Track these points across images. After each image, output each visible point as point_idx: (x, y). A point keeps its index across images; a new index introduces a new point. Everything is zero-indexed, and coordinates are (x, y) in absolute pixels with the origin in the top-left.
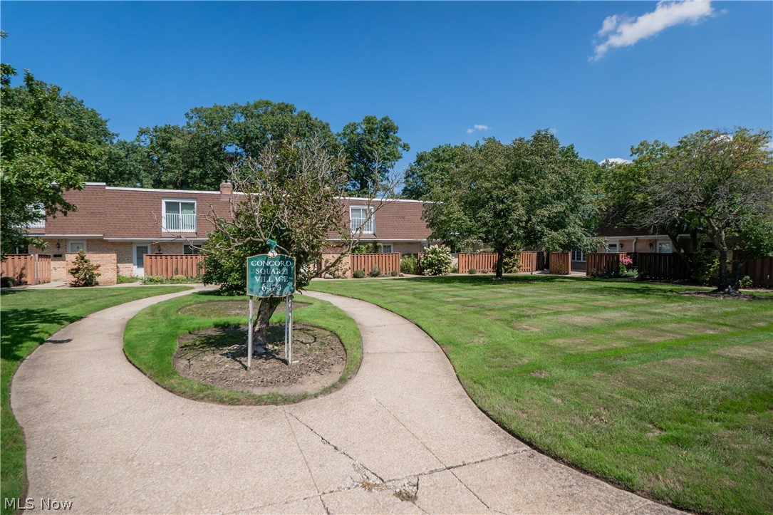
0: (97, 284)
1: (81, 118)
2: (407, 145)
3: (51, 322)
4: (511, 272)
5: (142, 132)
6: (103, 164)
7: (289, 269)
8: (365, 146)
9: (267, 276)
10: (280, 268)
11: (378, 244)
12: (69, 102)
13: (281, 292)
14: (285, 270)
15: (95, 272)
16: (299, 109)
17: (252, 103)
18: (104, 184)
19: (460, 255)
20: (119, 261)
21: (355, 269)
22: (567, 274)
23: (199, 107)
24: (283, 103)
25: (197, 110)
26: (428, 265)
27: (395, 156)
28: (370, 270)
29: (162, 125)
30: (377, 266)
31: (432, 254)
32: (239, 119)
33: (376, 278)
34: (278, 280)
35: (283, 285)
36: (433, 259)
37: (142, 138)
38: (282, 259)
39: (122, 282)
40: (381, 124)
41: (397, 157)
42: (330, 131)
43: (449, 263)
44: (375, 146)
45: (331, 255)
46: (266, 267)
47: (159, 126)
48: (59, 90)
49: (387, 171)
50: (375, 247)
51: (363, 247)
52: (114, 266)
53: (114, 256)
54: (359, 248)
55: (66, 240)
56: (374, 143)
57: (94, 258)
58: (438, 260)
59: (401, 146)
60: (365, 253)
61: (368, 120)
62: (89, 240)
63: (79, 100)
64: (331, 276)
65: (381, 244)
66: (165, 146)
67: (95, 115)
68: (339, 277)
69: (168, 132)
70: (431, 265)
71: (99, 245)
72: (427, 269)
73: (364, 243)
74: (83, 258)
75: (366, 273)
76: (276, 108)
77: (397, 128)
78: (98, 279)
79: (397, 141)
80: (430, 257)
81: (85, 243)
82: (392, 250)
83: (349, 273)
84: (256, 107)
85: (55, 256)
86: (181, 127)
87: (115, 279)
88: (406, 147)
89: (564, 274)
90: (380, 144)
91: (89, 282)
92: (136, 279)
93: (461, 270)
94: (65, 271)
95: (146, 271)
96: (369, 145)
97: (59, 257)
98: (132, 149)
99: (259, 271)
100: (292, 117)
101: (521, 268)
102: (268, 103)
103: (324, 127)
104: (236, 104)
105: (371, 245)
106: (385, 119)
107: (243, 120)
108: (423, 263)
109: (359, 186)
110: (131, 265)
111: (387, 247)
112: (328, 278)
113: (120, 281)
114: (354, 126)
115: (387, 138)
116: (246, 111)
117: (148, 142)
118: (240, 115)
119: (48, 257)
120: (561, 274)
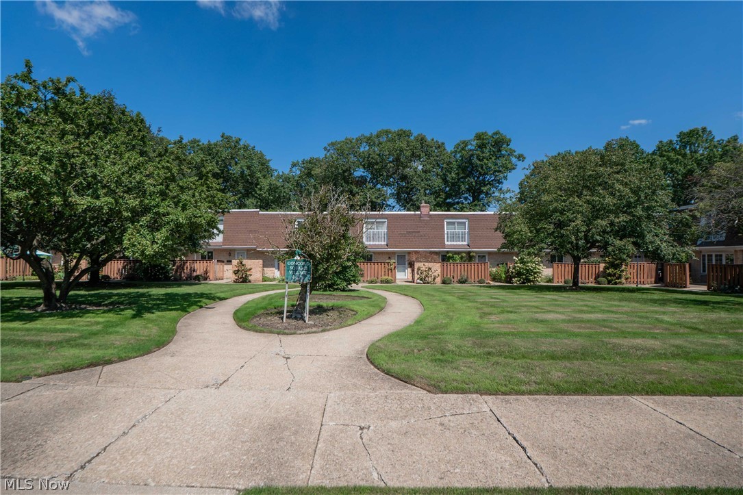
0: (250, 282)
1: (253, 159)
2: (522, 155)
3: (210, 299)
4: (616, 283)
5: (294, 165)
6: (265, 193)
7: (308, 267)
8: (475, 161)
9: (296, 271)
10: (303, 266)
11: (471, 254)
12: (246, 148)
13: (303, 280)
14: (306, 267)
15: (248, 273)
16: (415, 134)
17: (375, 133)
18: (258, 210)
19: (555, 265)
20: (264, 266)
21: (445, 276)
22: (685, 287)
23: (334, 141)
24: (401, 130)
25: (333, 144)
26: (516, 274)
27: (507, 168)
28: (459, 278)
29: (307, 158)
30: (466, 273)
31: (520, 263)
32: (364, 148)
33: (464, 285)
34: (302, 273)
35: (305, 276)
36: (521, 268)
37: (294, 169)
38: (304, 261)
39: (265, 281)
40: (492, 139)
41: (509, 168)
42: (445, 149)
43: (537, 272)
44: (485, 161)
45: (423, 264)
46: (296, 266)
47: (306, 159)
48: (240, 140)
49: (502, 183)
50: (469, 257)
51: (457, 257)
52: (260, 269)
53: (261, 262)
54: (453, 257)
55: (234, 250)
56: (484, 158)
57: (248, 263)
58: (526, 269)
59: (516, 157)
60: (458, 262)
61: (479, 137)
62: (248, 250)
63: (252, 146)
64: (421, 282)
65: (474, 254)
66: (309, 175)
67: (262, 155)
68: (428, 283)
69: (312, 164)
70: (519, 274)
71: (253, 254)
72: (515, 277)
73: (458, 253)
74: (241, 263)
75: (456, 280)
76: (395, 135)
77: (510, 141)
78: (250, 278)
79: (511, 152)
80: (518, 266)
81: (246, 252)
82: (487, 260)
83: (439, 280)
84: (378, 136)
85: (228, 261)
86: (321, 158)
87: (261, 279)
88: (521, 158)
89: (681, 287)
90: (491, 158)
91: (245, 280)
92: (274, 279)
93: (556, 280)
94: (231, 271)
95: (281, 274)
96: (480, 160)
97: (229, 262)
98: (287, 179)
99: (292, 268)
100: (408, 142)
101: (629, 280)
102: (387, 132)
103: (439, 147)
104: (363, 135)
105: (464, 255)
106: (496, 133)
107: (367, 148)
108: (512, 272)
109: (471, 199)
110: (274, 269)
111: (482, 257)
112: (419, 283)
113: (265, 279)
114: (466, 143)
115: (500, 151)
116: (369, 141)
117: (298, 172)
118: (365, 144)
119: (223, 262)
120: (678, 287)
